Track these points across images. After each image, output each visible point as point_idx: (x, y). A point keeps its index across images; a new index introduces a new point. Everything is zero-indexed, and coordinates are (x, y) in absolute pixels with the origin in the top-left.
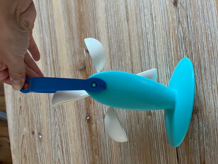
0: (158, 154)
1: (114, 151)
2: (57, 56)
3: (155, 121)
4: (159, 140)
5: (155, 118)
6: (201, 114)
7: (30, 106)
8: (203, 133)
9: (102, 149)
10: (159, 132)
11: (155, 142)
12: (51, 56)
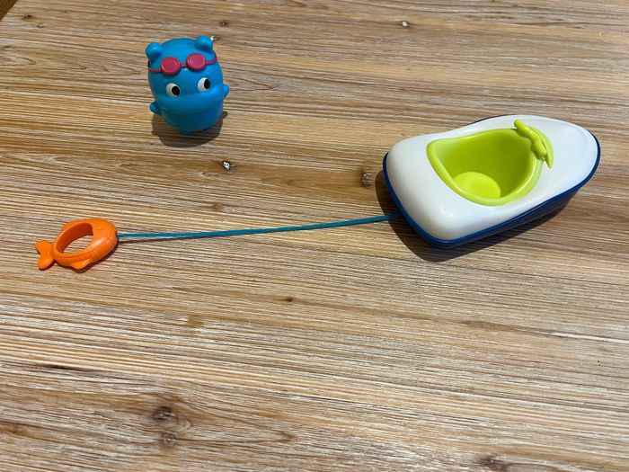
0: (80, 318)
1: (119, 211)
2: (418, 121)
3: (168, 332)
4: (116, 330)
5: (178, 333)
6: (154, 455)
7: (298, 30)
8: (102, 449)
9: (133, 184)
10: (136, 335)
11: (114, 320)
12: (421, 105)
